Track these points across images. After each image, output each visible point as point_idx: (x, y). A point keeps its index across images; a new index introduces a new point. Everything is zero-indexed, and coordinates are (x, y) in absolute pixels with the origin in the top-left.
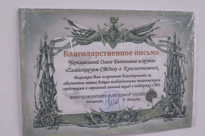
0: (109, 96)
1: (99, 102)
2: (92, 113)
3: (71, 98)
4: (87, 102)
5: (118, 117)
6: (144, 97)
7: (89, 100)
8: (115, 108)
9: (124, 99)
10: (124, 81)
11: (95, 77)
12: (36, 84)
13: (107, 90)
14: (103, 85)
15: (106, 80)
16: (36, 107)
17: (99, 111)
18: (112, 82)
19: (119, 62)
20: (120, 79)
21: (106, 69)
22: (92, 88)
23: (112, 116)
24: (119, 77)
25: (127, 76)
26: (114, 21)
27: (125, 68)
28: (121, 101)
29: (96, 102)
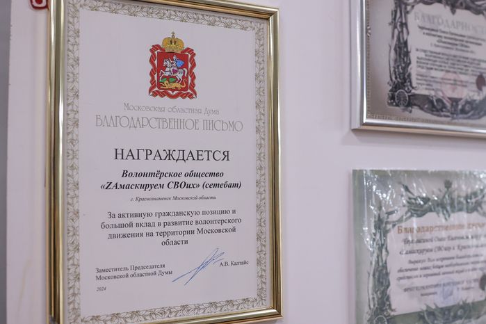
0: (444, 285)
1: (434, 293)
2: (426, 311)
3: (406, 290)
4: (422, 295)
5: (452, 314)
6: (477, 285)
7: (423, 292)
8: (450, 302)
9: (458, 289)
10: (457, 264)
11: (429, 260)
12: (369, 274)
13: (442, 276)
14: (436, 271)
15: (439, 263)
16: (369, 306)
17: (434, 307)
18: (447, 266)
19: (452, 239)
20: (454, 261)
21: (440, 249)
22: (427, 276)
23: (446, 313)
24: (453, 258)
25: (461, 258)
26: (448, 185)
27: (459, 246)
28: (455, 291)
29: (431, 294)
